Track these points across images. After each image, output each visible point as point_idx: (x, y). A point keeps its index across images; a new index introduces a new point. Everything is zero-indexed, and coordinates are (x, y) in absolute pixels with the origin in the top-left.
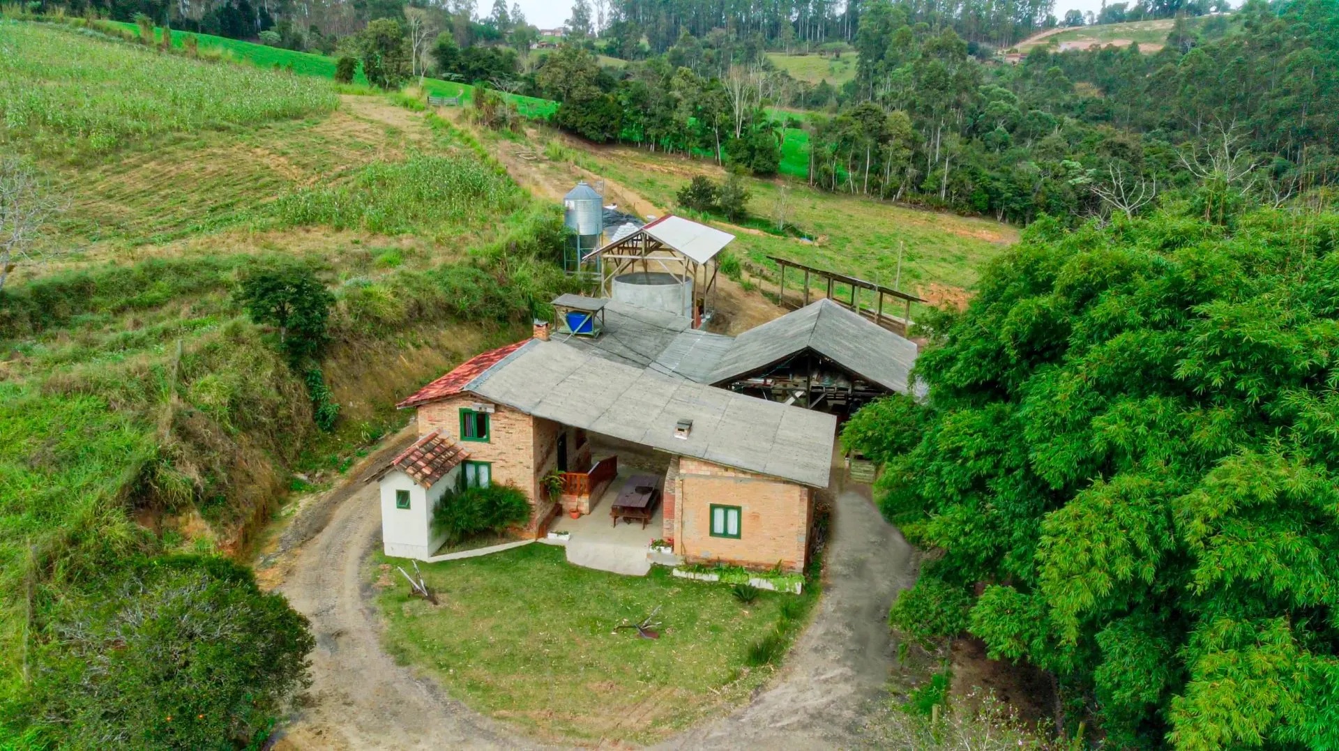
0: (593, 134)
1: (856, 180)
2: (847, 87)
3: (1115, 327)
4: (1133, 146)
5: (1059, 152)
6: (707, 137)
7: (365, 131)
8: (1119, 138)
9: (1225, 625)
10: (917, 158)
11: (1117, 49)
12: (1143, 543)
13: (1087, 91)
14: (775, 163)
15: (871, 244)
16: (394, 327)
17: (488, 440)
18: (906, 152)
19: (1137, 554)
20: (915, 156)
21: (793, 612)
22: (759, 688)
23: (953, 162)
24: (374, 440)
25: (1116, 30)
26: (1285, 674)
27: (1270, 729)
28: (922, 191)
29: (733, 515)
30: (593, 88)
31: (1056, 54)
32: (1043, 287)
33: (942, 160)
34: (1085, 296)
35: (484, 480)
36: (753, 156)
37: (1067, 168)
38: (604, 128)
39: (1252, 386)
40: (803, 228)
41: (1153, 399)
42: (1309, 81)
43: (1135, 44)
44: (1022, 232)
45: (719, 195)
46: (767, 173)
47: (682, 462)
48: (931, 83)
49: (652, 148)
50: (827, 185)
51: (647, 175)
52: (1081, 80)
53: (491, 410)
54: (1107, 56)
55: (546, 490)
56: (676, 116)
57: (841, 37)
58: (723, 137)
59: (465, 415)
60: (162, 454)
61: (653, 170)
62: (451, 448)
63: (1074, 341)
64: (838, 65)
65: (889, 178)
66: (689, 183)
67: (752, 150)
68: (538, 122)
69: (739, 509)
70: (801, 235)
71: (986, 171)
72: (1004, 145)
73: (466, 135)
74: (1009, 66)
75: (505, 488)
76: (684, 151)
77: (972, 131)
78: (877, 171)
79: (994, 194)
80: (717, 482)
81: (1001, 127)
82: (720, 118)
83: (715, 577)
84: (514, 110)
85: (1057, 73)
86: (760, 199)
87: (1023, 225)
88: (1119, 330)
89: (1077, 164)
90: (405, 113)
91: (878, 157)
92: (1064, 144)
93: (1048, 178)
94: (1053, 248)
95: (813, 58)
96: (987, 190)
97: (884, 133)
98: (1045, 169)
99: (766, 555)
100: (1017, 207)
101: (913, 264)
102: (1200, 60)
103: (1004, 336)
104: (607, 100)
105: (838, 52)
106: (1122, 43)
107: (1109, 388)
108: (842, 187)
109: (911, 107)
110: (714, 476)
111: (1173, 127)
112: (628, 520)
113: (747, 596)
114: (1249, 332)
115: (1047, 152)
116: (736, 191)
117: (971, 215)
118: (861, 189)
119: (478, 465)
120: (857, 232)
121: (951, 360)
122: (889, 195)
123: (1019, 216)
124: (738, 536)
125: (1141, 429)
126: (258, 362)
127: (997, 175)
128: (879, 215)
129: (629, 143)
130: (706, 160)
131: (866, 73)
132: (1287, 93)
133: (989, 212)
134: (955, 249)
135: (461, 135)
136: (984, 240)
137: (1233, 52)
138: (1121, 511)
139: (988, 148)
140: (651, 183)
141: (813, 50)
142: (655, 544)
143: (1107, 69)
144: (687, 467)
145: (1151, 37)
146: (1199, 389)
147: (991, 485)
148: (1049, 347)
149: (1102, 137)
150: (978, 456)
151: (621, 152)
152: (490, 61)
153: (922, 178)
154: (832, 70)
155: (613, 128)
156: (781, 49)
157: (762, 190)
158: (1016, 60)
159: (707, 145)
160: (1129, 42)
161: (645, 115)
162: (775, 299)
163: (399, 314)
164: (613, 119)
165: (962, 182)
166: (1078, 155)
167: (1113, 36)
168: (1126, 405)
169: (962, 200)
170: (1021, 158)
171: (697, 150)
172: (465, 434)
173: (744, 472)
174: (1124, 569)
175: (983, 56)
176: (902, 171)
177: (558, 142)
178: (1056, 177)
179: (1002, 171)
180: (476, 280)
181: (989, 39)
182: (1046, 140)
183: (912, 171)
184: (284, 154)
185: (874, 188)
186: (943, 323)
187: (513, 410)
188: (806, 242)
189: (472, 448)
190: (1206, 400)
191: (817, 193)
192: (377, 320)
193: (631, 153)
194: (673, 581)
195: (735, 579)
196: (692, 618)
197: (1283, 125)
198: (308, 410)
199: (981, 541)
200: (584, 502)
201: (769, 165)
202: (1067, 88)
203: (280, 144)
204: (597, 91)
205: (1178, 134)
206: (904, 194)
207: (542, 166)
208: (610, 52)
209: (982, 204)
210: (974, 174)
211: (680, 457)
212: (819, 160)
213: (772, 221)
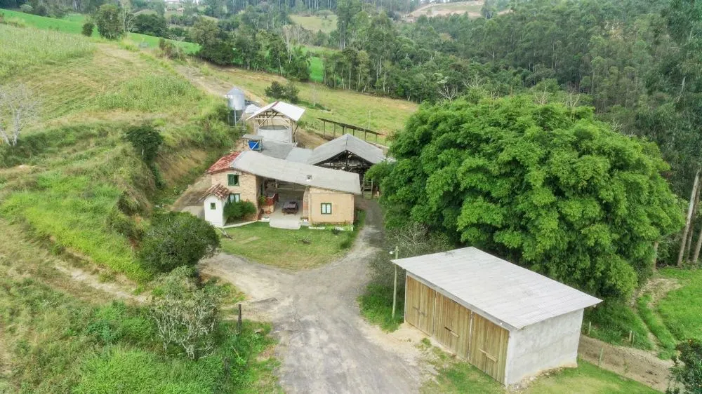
0: (219, 61)
1: (345, 83)
2: (332, 34)
3: (443, 132)
4: (464, 66)
5: (433, 69)
6: (275, 63)
7: (115, 62)
8: (459, 62)
9: (468, 199)
10: (372, 72)
11: (458, 15)
12: (450, 181)
13: (445, 37)
14: (308, 75)
15: (354, 112)
16: (175, 150)
17: (239, 185)
18: (368, 70)
19: (449, 185)
20: (371, 71)
21: (352, 236)
22: (346, 254)
23: (388, 74)
24: (178, 194)
25: (458, 5)
26: (481, 207)
27: (478, 219)
28: (374, 87)
29: (328, 206)
30: (217, 39)
31: (431, 18)
32: (424, 122)
33: (383, 73)
34: (436, 124)
35: (237, 200)
36: (297, 71)
37: (436, 76)
38: (224, 58)
39: (474, 143)
40: (324, 105)
41: (452, 149)
42: (536, 35)
43: (466, 13)
44: (419, 106)
45: (285, 90)
46: (305, 80)
47: (311, 189)
48: (376, 37)
49: (248, 68)
50: (332, 85)
51: (248, 81)
52: (443, 31)
53: (240, 174)
54: (454, 20)
55: (260, 203)
56: (259, 52)
57: (327, 7)
58: (283, 63)
59: (230, 176)
60: (125, 193)
61: (250, 78)
62: (225, 189)
63: (433, 137)
64: (326, 22)
65: (360, 82)
66: (270, 85)
67: (297, 69)
68: (191, 55)
69: (330, 204)
70: (323, 109)
71: (402, 79)
72: (409, 65)
73: (164, 64)
74: (409, 24)
75: (246, 202)
76: (264, 70)
77: (396, 59)
78: (355, 79)
79: (406, 89)
80: (322, 195)
81: (407, 57)
82: (281, 54)
83: (323, 228)
84: (181, 50)
85: (431, 29)
86: (304, 92)
87: (419, 102)
88: (444, 133)
89: (440, 74)
90: (129, 53)
91: (355, 72)
92: (435, 65)
93: (429, 81)
94: (426, 111)
95: (313, 18)
96: (403, 87)
97: (357, 61)
98: (427, 77)
99: (340, 219)
100: (416, 94)
101: (374, 121)
102: (493, 24)
103: (415, 137)
104: (225, 45)
105: (326, 15)
106: (461, 12)
107: (442, 148)
108: (339, 86)
109: (368, 49)
110: (321, 193)
111: (482, 55)
112: (289, 213)
113: (335, 232)
114: (472, 130)
115: (428, 69)
116: (292, 89)
117: (398, 98)
118: (348, 88)
119: (234, 195)
120: (348, 107)
121: (400, 146)
122: (361, 90)
123: (417, 99)
124: (331, 213)
125: (449, 157)
126: (135, 163)
127: (407, 80)
128: (356, 99)
129: (236, 65)
130: (275, 73)
131: (342, 27)
132: (528, 41)
133: (404, 97)
134: (391, 114)
135: (162, 64)
136: (402, 109)
137: (506, 21)
138: (444, 175)
139: (402, 68)
140: (250, 85)
141: (313, 14)
142: (302, 219)
143: (454, 26)
144: (312, 191)
145: (473, 9)
146: (463, 145)
147: (413, 180)
148: (427, 140)
149: (452, 61)
150: (410, 171)
151: (233, 70)
152: (153, 22)
153: (374, 82)
154: (323, 24)
155: (228, 58)
156: (296, 13)
157: (303, 88)
158: (412, 20)
159: (275, 66)
160: (464, 12)
161: (244, 52)
162: (322, 136)
163: (177, 145)
164: (228, 54)
165: (392, 83)
166: (441, 70)
167: (456, 9)
168: (446, 151)
169: (392, 92)
170: (417, 72)
171: (270, 69)
172: (230, 183)
173: (332, 190)
174: (446, 188)
175: (396, 18)
176: (365, 79)
177: (206, 66)
178: (432, 80)
179: (409, 78)
180: (200, 130)
181: (399, 10)
182: (427, 64)
183: (370, 79)
184: (86, 76)
185: (354, 87)
186: (396, 136)
187: (248, 173)
188: (326, 112)
189: (233, 189)
190: (464, 148)
191: (328, 89)
192: (169, 147)
193: (238, 70)
194: (309, 230)
195: (331, 228)
196: (319, 239)
197: (527, 55)
198: (154, 182)
199: (411, 196)
200: (271, 208)
201: (306, 77)
202: (436, 36)
203: (81, 70)
204: (220, 41)
205: (485, 59)
206: (367, 89)
207: (202, 78)
208: (207, 13)
209: (401, 93)
210: (397, 80)
211: (310, 187)
212: (328, 73)
213: (310, 102)
